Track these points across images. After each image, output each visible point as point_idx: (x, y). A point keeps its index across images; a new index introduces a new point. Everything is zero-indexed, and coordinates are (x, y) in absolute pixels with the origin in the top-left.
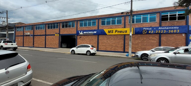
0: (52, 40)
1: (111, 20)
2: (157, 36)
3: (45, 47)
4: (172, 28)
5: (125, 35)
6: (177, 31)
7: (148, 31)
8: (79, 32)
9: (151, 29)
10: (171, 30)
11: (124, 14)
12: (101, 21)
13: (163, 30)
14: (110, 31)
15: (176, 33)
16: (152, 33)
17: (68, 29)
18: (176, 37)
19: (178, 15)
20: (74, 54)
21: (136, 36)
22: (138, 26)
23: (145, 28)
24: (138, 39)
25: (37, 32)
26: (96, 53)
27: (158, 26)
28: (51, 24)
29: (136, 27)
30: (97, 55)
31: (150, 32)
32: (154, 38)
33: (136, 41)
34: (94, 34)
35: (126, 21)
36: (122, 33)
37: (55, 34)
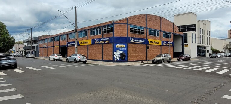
7: (97, 41)
8: (68, 43)
10: (106, 40)
14: (81, 42)
15: (108, 43)
17: (63, 41)
22: (93, 37)
23: (96, 39)
25: (49, 44)
27: (101, 37)
33: (93, 50)
35: (89, 34)
36: (86, 44)
37: (55, 46)
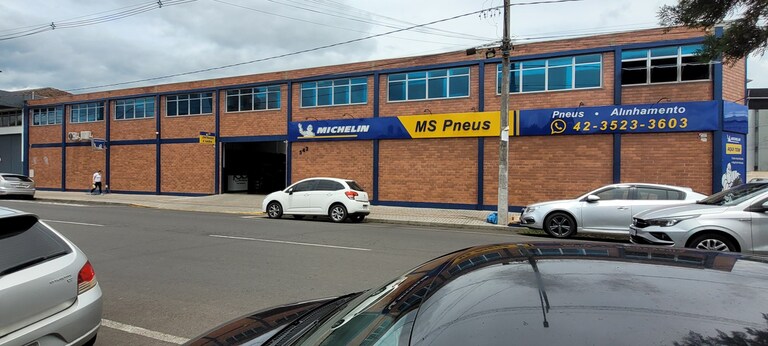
0: (188, 160)
1: (427, 79)
2: (606, 144)
3: (159, 192)
4: (662, 111)
5: (481, 139)
6: (679, 123)
7: (571, 121)
8: (300, 126)
9: (581, 114)
10: (657, 117)
11: (478, 57)
12: (385, 82)
13: (629, 118)
14: (425, 123)
15: (677, 131)
16: (585, 129)
17: (253, 116)
18: (678, 144)
19: (684, 60)
20: (280, 216)
21: (527, 144)
22: (531, 102)
23: (561, 110)
24: (534, 156)
25: (124, 129)
26: (367, 214)
27: (609, 102)
28: (183, 95)
29: (525, 108)
30: (371, 221)
31: (577, 127)
32: (594, 151)
33: (526, 162)
34: (361, 137)
35: (487, 84)
36: (470, 133)
37: (201, 137)
